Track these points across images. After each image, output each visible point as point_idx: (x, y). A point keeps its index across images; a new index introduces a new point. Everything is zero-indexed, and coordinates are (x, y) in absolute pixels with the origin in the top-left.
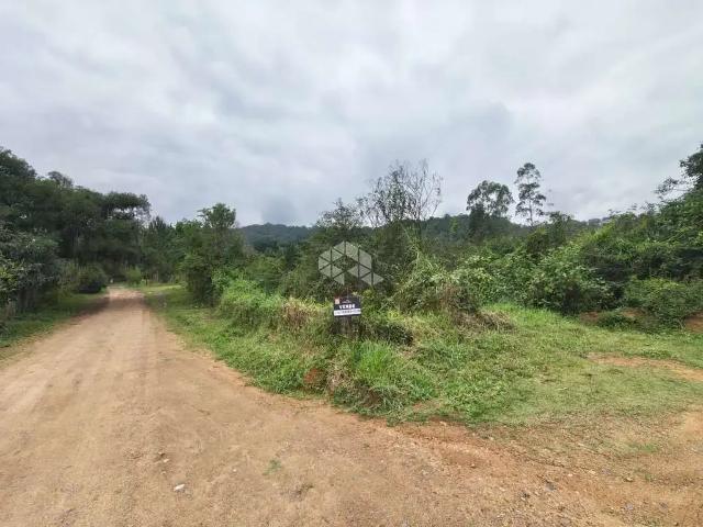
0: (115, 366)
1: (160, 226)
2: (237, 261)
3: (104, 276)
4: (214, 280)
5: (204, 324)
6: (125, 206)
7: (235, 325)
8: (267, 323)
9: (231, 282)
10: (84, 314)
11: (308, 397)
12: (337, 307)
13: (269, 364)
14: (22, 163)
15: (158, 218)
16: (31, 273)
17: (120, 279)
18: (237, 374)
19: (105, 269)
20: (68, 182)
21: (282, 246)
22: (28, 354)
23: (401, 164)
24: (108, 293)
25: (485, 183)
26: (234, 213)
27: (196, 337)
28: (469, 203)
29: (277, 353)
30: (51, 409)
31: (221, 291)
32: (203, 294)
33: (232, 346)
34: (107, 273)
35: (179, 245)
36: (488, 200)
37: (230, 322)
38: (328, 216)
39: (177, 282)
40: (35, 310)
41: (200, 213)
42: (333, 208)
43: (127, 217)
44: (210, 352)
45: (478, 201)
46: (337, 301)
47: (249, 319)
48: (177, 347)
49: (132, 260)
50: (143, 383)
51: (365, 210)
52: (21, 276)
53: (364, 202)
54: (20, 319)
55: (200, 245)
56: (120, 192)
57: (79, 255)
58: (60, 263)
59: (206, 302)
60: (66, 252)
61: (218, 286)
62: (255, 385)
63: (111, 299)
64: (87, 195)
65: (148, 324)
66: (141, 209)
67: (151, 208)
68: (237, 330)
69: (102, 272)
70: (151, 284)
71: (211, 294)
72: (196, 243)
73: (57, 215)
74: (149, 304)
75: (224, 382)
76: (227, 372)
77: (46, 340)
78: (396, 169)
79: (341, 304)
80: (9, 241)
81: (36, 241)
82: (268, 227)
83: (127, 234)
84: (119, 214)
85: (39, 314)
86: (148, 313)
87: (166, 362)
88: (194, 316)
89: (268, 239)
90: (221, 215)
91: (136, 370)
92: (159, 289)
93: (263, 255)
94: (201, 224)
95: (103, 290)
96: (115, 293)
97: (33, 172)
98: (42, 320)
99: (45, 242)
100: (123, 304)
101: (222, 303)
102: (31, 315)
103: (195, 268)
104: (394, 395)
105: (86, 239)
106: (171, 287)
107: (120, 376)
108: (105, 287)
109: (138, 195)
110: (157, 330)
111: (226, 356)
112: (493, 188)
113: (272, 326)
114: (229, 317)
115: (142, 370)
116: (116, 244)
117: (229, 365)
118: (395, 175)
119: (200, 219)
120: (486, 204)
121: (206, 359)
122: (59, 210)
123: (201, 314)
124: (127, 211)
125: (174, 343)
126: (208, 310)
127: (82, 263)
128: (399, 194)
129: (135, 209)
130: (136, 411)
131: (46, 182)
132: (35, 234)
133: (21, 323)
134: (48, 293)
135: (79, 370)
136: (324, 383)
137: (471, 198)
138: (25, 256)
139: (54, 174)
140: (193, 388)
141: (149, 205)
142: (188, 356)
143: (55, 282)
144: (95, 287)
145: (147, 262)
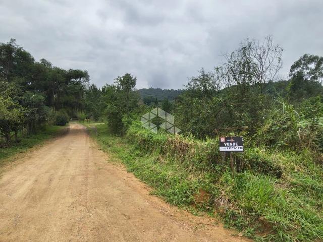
0: (71, 171)
1: (94, 89)
2: (136, 110)
3: (68, 116)
4: (123, 120)
5: (118, 147)
6: (77, 77)
7: (136, 148)
8: (159, 150)
9: (133, 122)
10: (57, 137)
11: (200, 213)
12: (222, 144)
13: (165, 180)
14: (29, 54)
15: (93, 85)
16: (32, 113)
17: (75, 119)
18: (143, 184)
19: (68, 112)
20: (49, 64)
21: (160, 101)
22: (29, 158)
23: (250, 41)
24: (69, 125)
25: (305, 56)
26: (135, 79)
27: (115, 155)
28: (291, 71)
29: (169, 174)
30: (34, 198)
31: (127, 127)
32: (117, 128)
33: (137, 163)
34: (69, 115)
35: (104, 100)
36: (308, 68)
37: (133, 147)
38: (194, 80)
39: (103, 121)
40: (36, 134)
41: (116, 80)
42: (198, 75)
43: (78, 83)
44: (123, 166)
45: (299, 69)
46: (223, 140)
47: (145, 146)
48: (104, 161)
49: (80, 108)
50: (86, 185)
51: (220, 75)
52: (27, 114)
53: (220, 71)
54: (29, 138)
55: (116, 100)
56: (74, 69)
57: (55, 104)
58: (46, 108)
59: (118, 133)
60: (49, 102)
61: (125, 124)
62: (157, 195)
63: (71, 129)
64: (59, 71)
65: (89, 144)
66: (85, 79)
67: (90, 78)
68: (138, 152)
69: (67, 114)
70: (89, 122)
71: (121, 129)
72: (113, 98)
73: (44, 82)
74: (89, 132)
75: (135, 189)
76: (136, 182)
77: (39, 151)
78: (247, 45)
79: (226, 141)
80: (22, 96)
81: (34, 96)
82: (151, 90)
83: (78, 93)
84: (74, 82)
85: (38, 136)
86: (88, 139)
87: (99, 170)
88: (112, 141)
89: (151, 97)
90: (128, 81)
91: (83, 175)
92: (94, 125)
93: (148, 107)
94: (115, 87)
95: (67, 124)
96: (73, 126)
97: (33, 59)
98: (38, 139)
99: (39, 97)
100: (76, 132)
101: (128, 134)
102: (34, 136)
103: (112, 113)
104: (289, 229)
105: (59, 96)
106: (99, 124)
107: (73, 178)
108: (68, 122)
109: (83, 71)
110: (93, 148)
111: (134, 170)
112: (312, 59)
113: (163, 153)
114: (132, 144)
115: (86, 175)
116: (72, 99)
117: (137, 177)
118: (245, 49)
119: (115, 84)
120: (305, 72)
121: (121, 170)
122: (45, 80)
123: (116, 140)
124: (78, 80)
125: (102, 157)
126: (120, 139)
127: (57, 109)
128: (247, 64)
129: (82, 79)
130: (82, 208)
131: (39, 64)
132: (34, 93)
133: (29, 140)
134: (42, 124)
135: (53, 171)
136: (212, 203)
137: (293, 67)
138: (30, 104)
139: (43, 60)
140: (116, 192)
141: (88, 76)
142: (110, 167)
143: (44, 118)
144: (63, 122)
145: (88, 109)
